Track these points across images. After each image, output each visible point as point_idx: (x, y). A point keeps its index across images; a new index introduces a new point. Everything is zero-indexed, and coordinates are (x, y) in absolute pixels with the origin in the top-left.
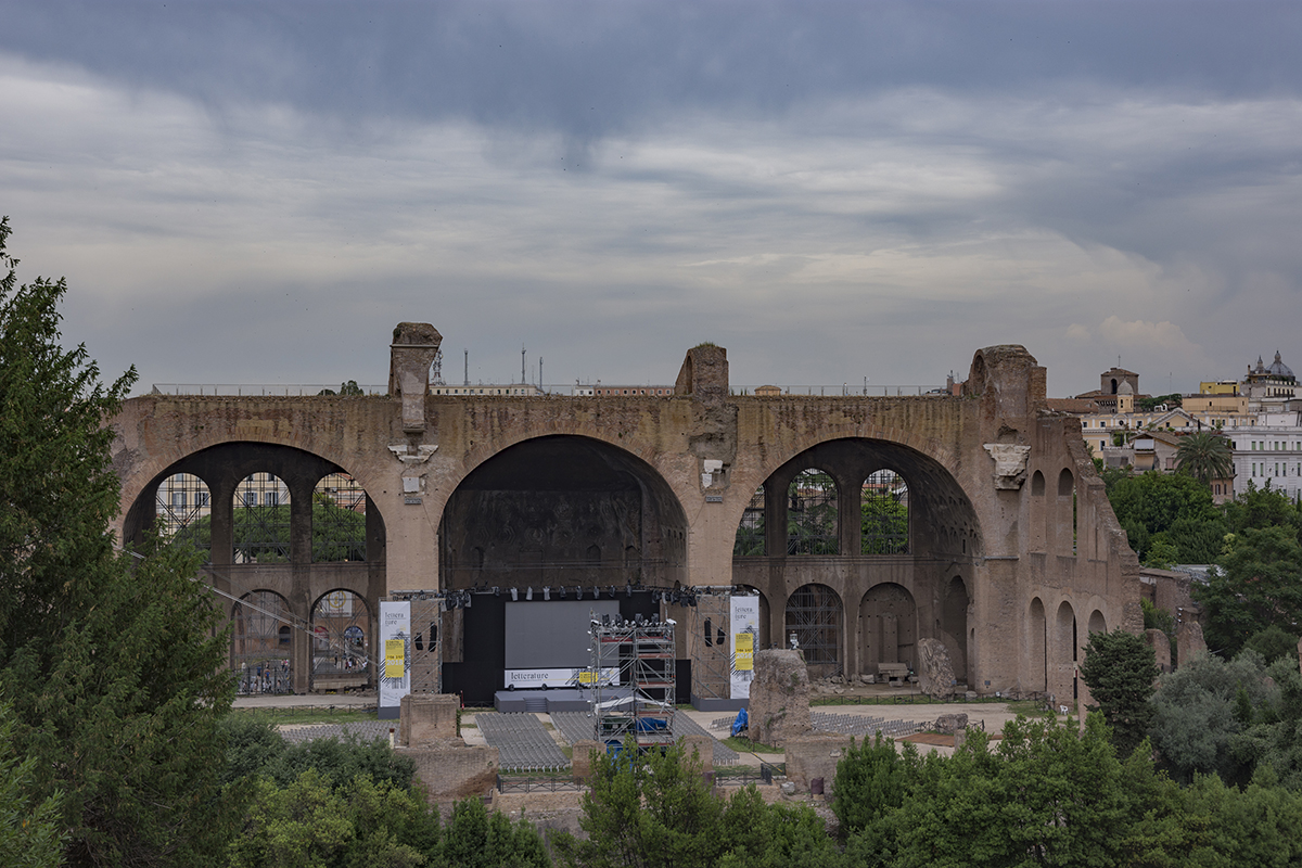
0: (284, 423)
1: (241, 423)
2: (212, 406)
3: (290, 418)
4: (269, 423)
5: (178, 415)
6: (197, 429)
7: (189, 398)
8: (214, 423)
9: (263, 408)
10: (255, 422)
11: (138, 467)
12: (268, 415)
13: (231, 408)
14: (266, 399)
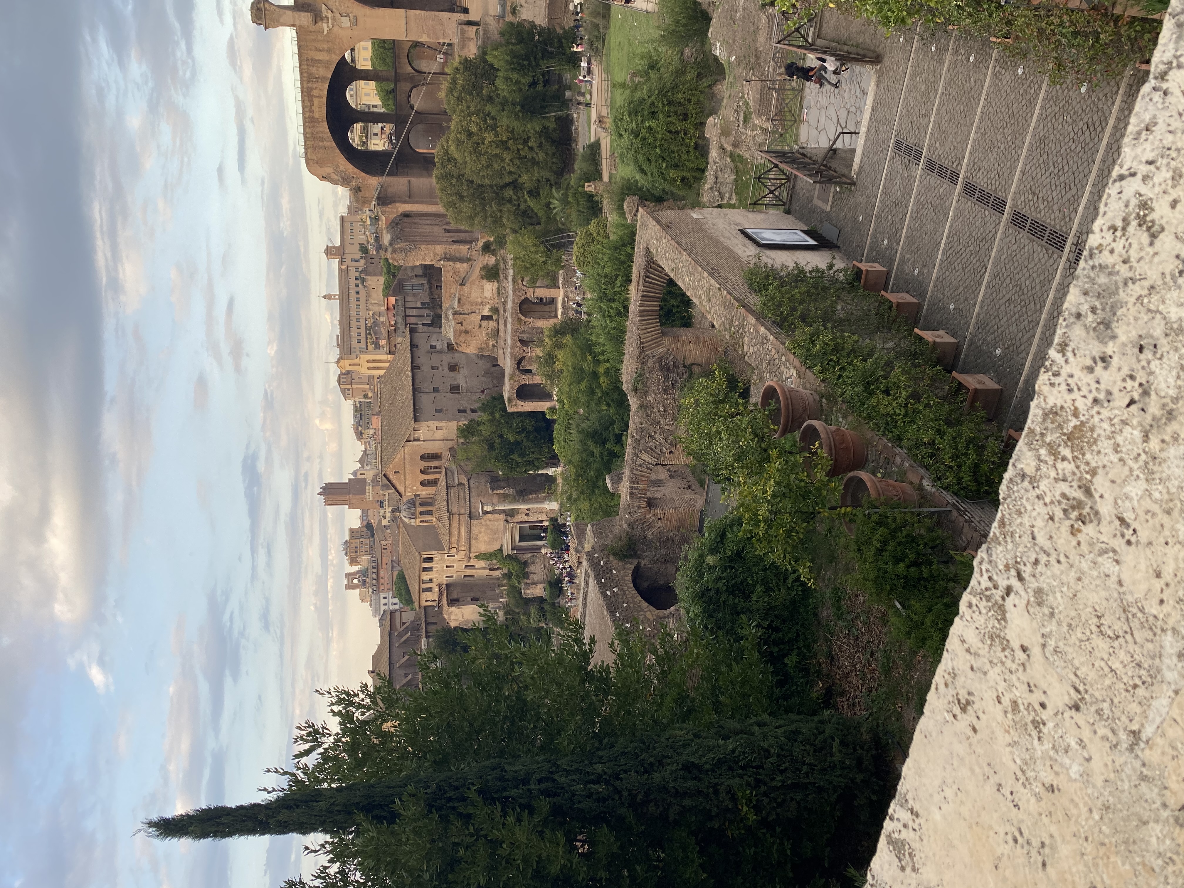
0: (315, 93)
1: (316, 115)
2: (308, 130)
3: (312, 89)
4: (316, 101)
5: (315, 148)
6: (322, 140)
7: (305, 142)
8: (317, 130)
9: (307, 104)
10: (315, 108)
11: (342, 168)
12: (311, 101)
13: (309, 121)
14: (303, 101)
